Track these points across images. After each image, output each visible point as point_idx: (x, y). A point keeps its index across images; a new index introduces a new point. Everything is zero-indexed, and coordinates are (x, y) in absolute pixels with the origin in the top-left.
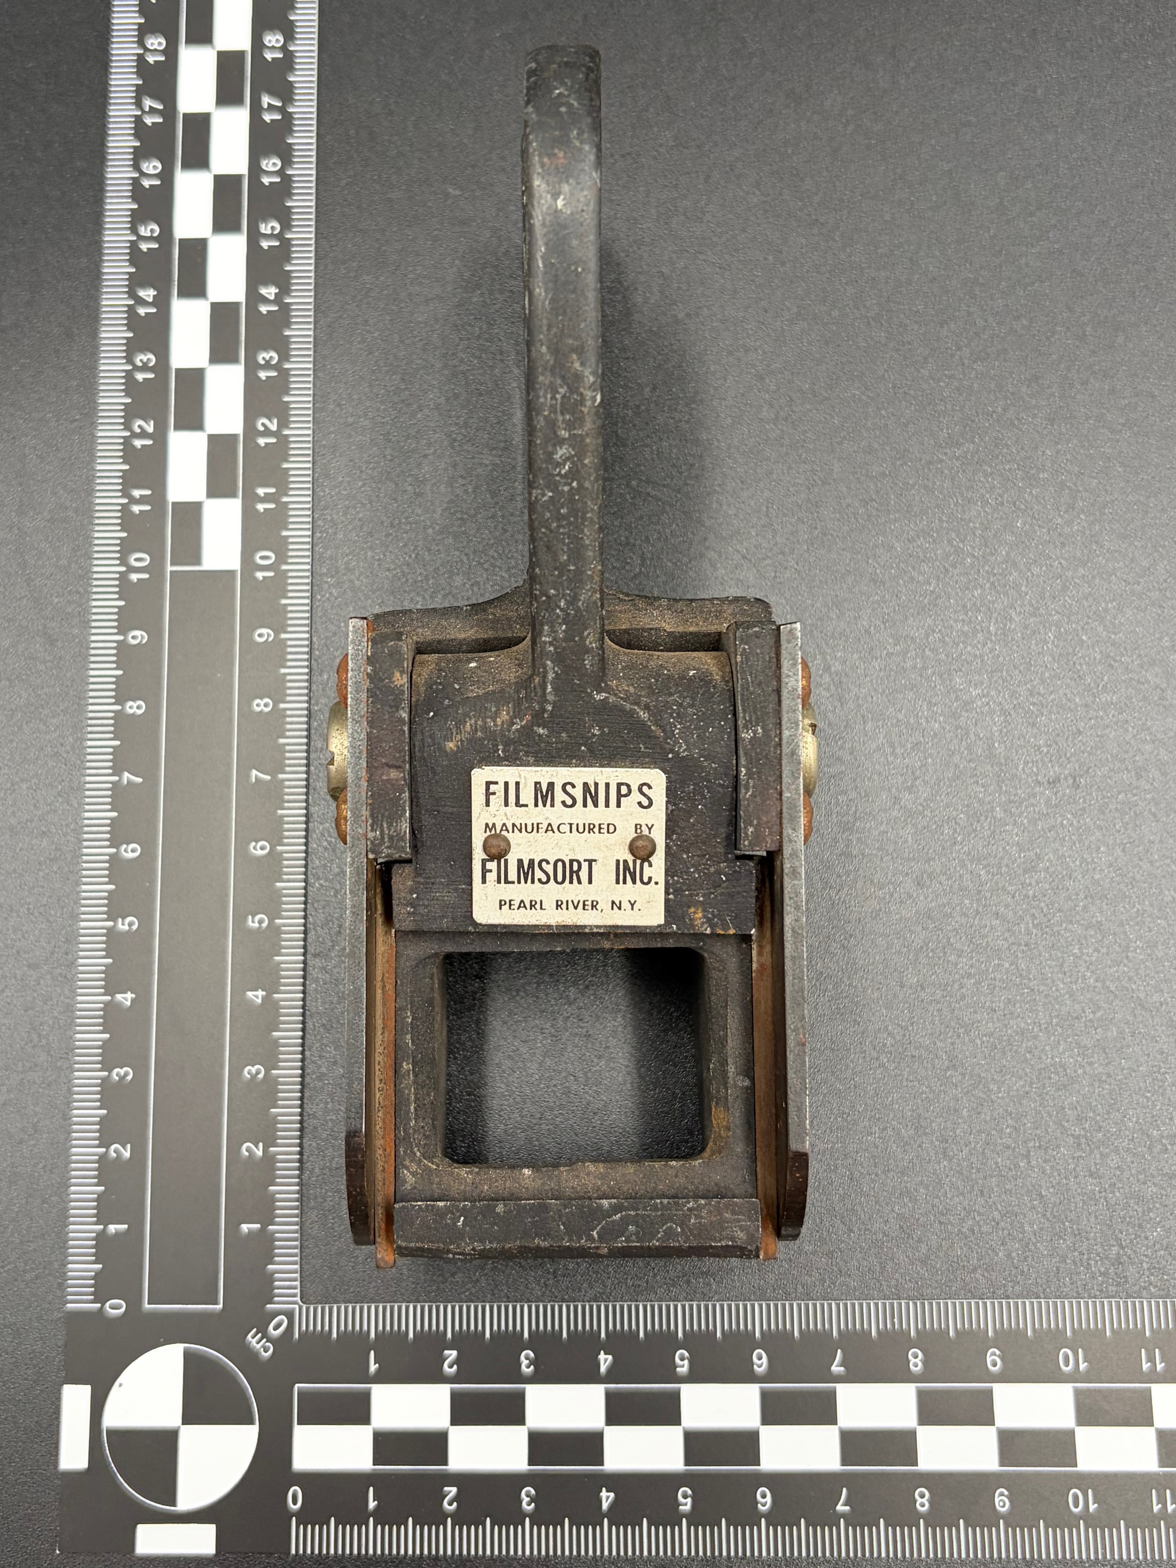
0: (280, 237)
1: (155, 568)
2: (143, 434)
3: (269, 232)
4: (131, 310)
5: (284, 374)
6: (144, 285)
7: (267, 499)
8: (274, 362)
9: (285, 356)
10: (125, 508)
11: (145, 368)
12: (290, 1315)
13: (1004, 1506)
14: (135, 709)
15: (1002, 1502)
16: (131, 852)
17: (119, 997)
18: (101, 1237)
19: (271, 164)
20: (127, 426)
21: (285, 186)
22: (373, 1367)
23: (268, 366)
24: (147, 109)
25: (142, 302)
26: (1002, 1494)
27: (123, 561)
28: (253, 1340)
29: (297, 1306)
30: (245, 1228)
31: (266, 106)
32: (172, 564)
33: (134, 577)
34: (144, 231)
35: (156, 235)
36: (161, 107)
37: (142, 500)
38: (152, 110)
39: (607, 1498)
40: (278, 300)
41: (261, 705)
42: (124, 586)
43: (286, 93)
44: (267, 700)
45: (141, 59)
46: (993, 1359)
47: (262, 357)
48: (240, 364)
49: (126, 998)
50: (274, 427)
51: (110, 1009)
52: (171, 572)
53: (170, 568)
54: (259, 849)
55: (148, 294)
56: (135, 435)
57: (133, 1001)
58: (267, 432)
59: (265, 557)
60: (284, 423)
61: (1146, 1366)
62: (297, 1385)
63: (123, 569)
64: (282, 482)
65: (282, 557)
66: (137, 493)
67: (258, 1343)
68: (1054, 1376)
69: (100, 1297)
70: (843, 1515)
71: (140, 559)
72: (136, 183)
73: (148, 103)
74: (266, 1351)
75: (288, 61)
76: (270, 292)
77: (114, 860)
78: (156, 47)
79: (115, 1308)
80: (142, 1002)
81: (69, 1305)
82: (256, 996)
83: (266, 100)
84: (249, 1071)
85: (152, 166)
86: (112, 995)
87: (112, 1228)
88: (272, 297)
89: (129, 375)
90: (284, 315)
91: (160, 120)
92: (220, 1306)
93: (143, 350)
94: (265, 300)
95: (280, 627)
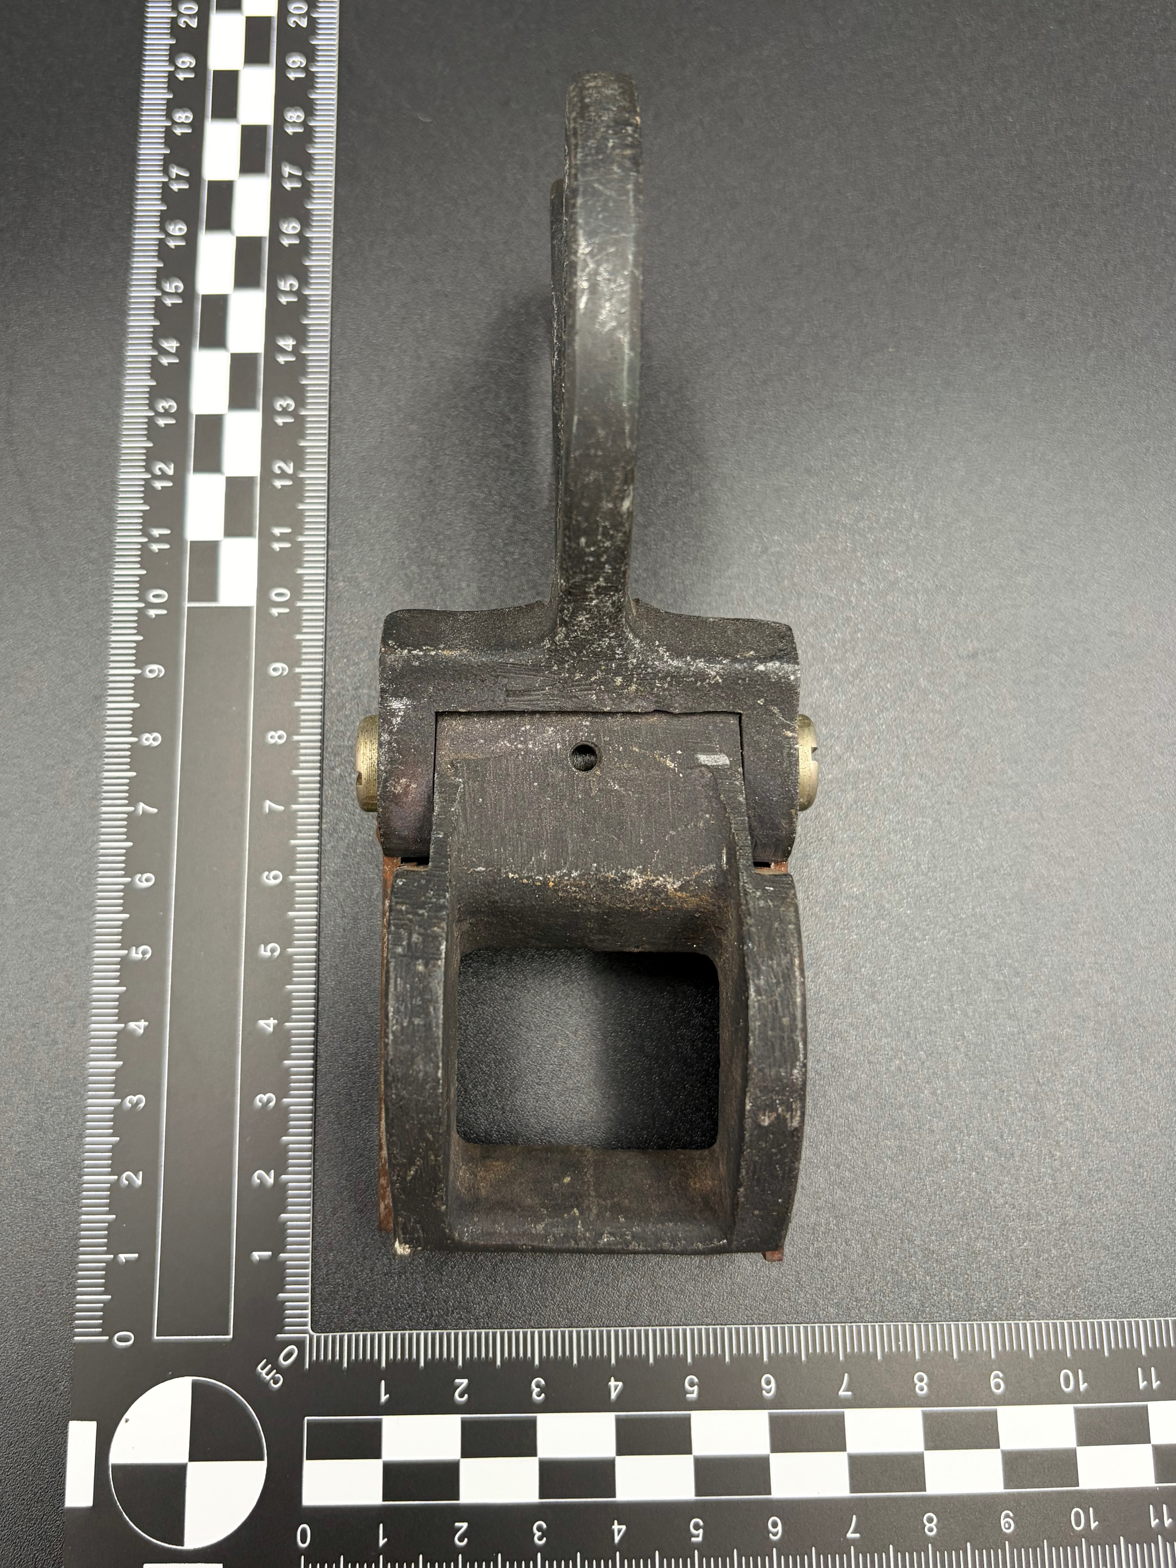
0: (298, 293)
1: (173, 605)
2: (164, 476)
3: (288, 289)
4: (154, 360)
5: (300, 421)
6: (166, 337)
7: (283, 538)
8: (291, 409)
9: (301, 402)
10: (144, 547)
11: (166, 414)
12: (300, 1344)
13: (1009, 1528)
14: (151, 741)
15: (1007, 1523)
16: (144, 881)
17: (132, 1025)
18: (112, 1267)
19: (291, 227)
20: (148, 469)
21: (304, 246)
22: (384, 1398)
23: (285, 412)
24: (174, 177)
25: (165, 352)
26: (1007, 1516)
27: (142, 598)
28: (263, 1371)
29: (307, 1336)
30: (256, 1255)
31: (286, 175)
32: (190, 600)
33: (152, 613)
34: (168, 287)
35: (180, 291)
36: (187, 175)
37: (161, 539)
38: (179, 178)
39: (619, 1530)
40: (295, 351)
41: (275, 737)
42: (143, 623)
43: (306, 163)
44: (281, 732)
45: (168, 131)
46: (997, 1381)
47: (280, 404)
48: (258, 410)
49: (139, 1027)
50: (290, 470)
51: (123, 1037)
52: (189, 608)
53: (187, 605)
54: (272, 879)
55: (171, 345)
56: (155, 477)
57: (146, 1028)
58: (283, 475)
59: (280, 594)
60: (300, 466)
61: (1142, 1384)
62: (306, 1418)
63: (142, 605)
64: (297, 523)
65: (297, 594)
66: (156, 532)
67: (267, 1374)
68: (1056, 1397)
69: (108, 1329)
70: (853, 1542)
71: (158, 595)
72: (162, 243)
73: (175, 171)
74: (276, 1382)
75: (308, 135)
76: (287, 343)
77: (128, 889)
78: (183, 120)
79: (124, 1340)
80: (154, 1030)
81: (76, 1338)
82: (268, 1025)
83: (287, 170)
84: (260, 1099)
85: (178, 229)
86: (126, 1023)
87: (122, 1257)
88: (290, 349)
89: (151, 421)
90: (300, 365)
91: (186, 187)
92: (231, 1336)
93: (164, 397)
94: (283, 351)
95: (294, 661)
